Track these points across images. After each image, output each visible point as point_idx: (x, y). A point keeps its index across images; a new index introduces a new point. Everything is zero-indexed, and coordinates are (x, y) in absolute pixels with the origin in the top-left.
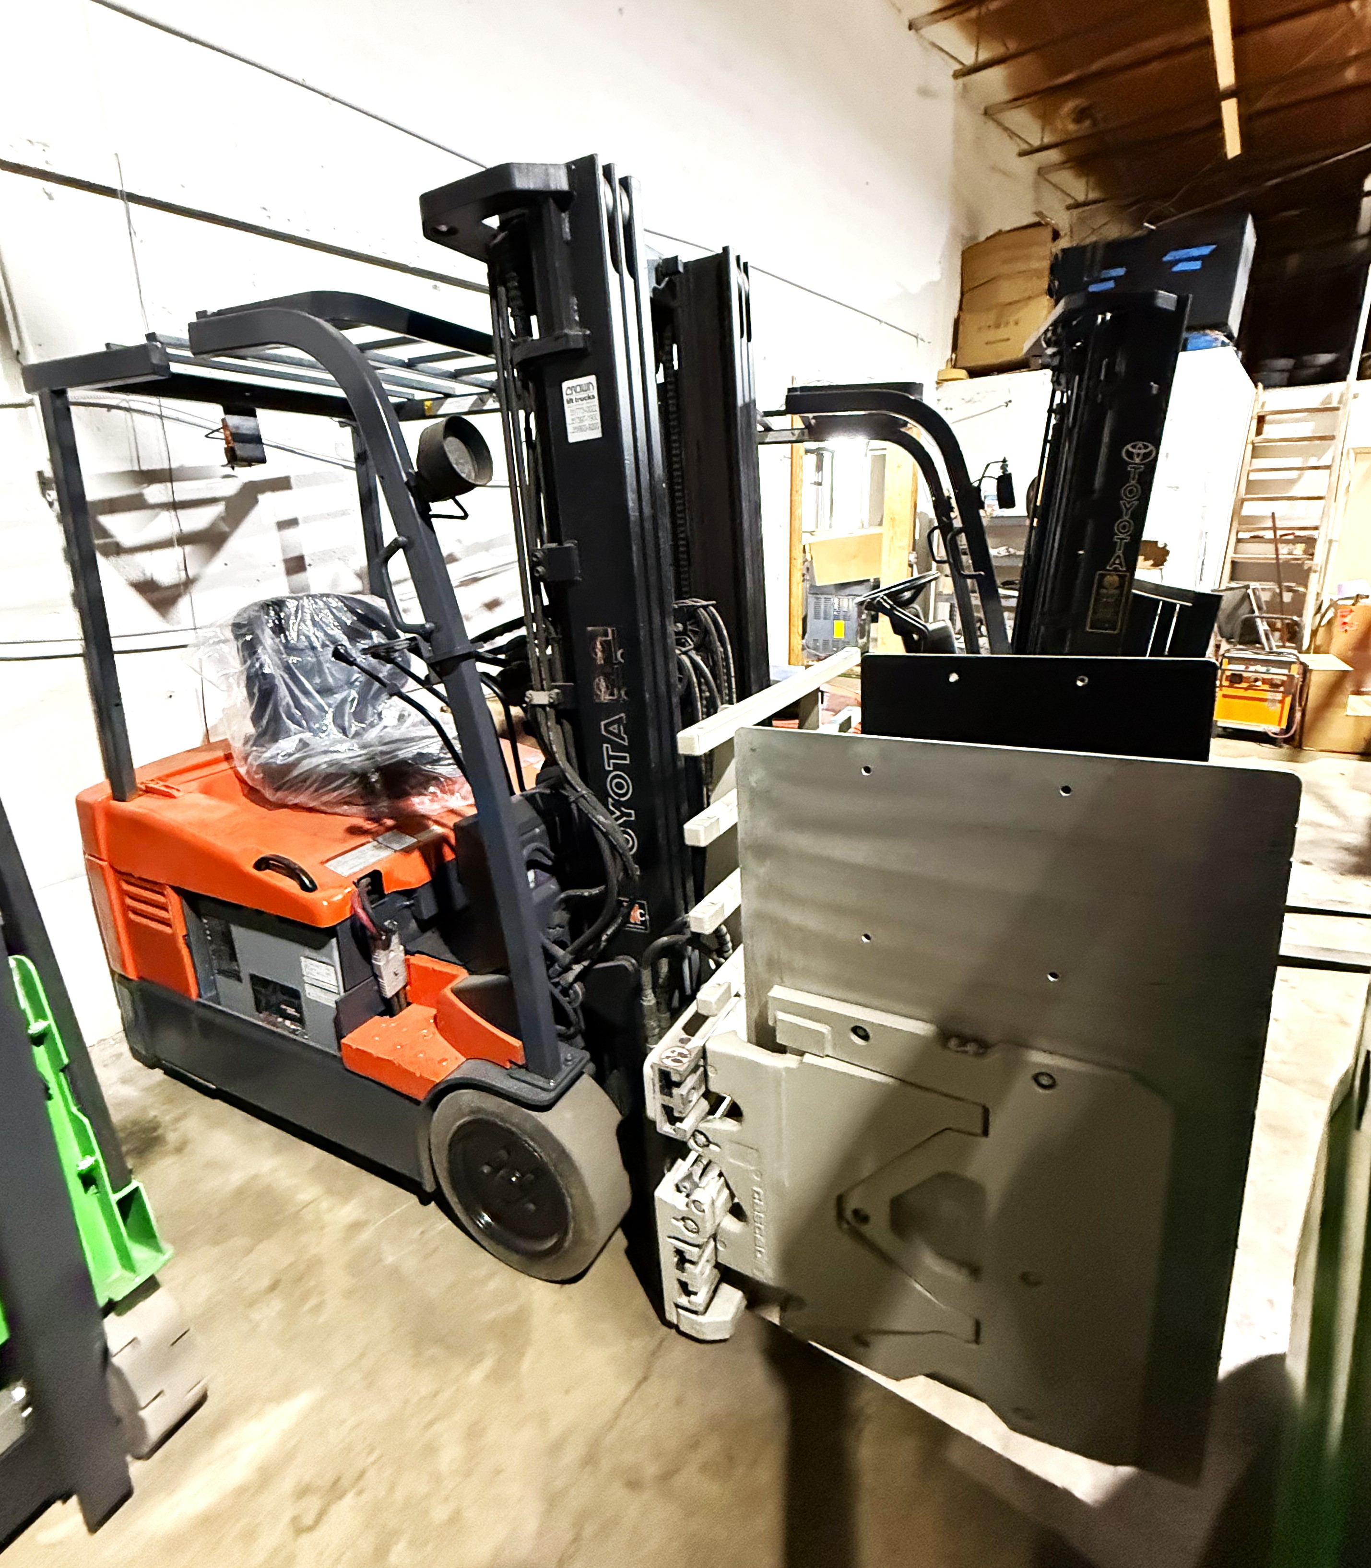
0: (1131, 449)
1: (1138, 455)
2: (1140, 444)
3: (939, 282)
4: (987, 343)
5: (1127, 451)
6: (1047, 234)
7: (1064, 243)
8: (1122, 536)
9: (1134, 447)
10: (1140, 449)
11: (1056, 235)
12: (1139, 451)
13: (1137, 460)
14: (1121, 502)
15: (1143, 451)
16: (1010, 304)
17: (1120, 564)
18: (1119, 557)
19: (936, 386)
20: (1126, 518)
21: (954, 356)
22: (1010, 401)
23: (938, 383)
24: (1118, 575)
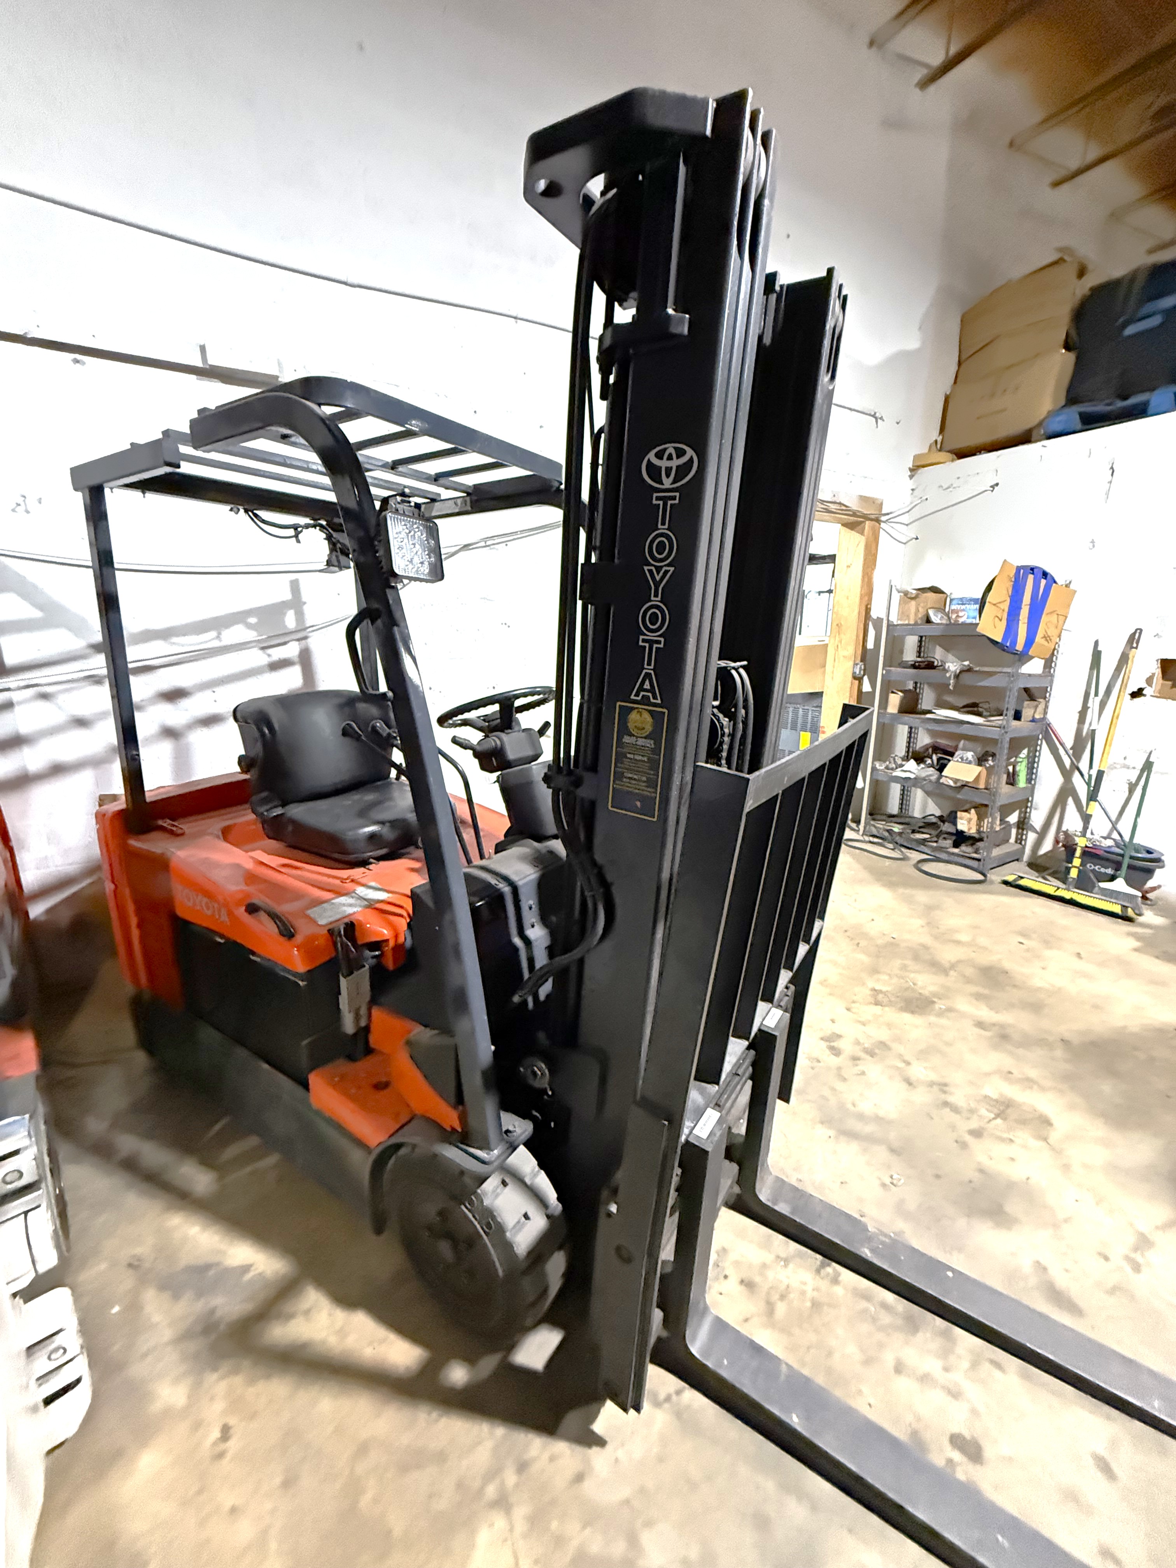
0: (656, 462)
1: (668, 470)
2: (670, 449)
3: (918, 351)
4: (978, 418)
5: (650, 464)
6: (1070, 271)
7: (1092, 280)
8: (651, 636)
9: (659, 455)
10: (670, 458)
11: (1082, 272)
12: (669, 464)
13: (667, 483)
14: (646, 568)
15: (675, 463)
16: (1009, 368)
17: (652, 690)
18: (648, 675)
19: (909, 473)
20: (655, 600)
21: (940, 439)
22: (997, 484)
23: (911, 470)
24: (650, 711)
